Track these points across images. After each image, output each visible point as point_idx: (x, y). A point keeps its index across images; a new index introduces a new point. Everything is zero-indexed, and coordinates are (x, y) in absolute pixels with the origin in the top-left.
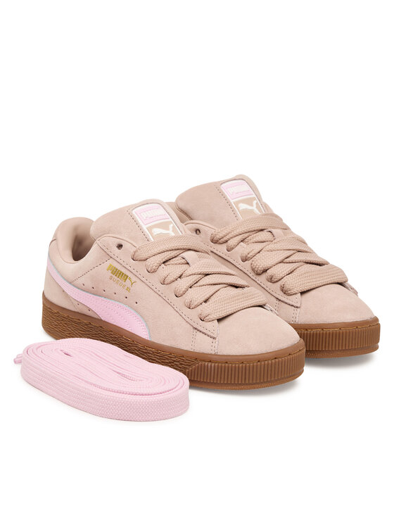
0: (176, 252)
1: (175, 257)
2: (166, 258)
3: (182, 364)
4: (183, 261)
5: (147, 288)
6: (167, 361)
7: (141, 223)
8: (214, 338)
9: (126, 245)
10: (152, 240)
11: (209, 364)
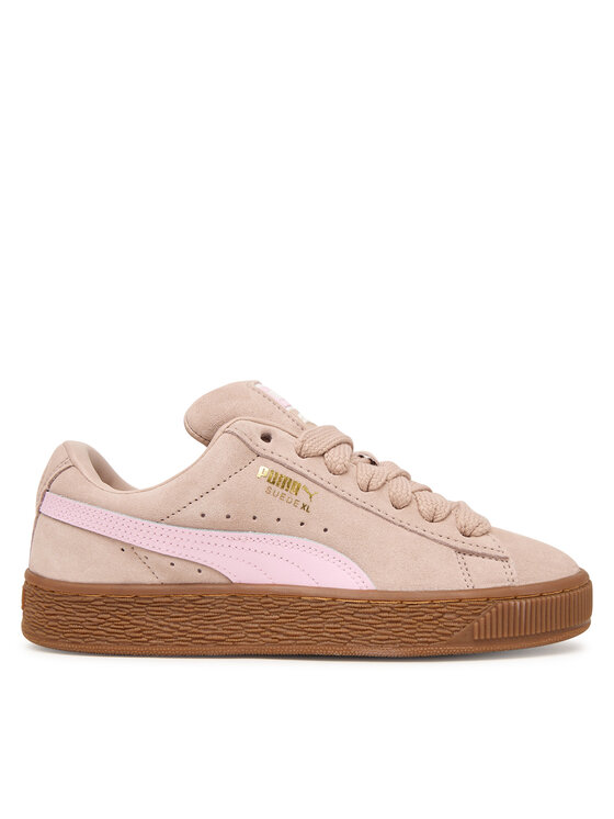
3: (460, 615)
5: (341, 501)
6: (426, 617)
8: (505, 559)
9: (277, 434)
11: (518, 603)
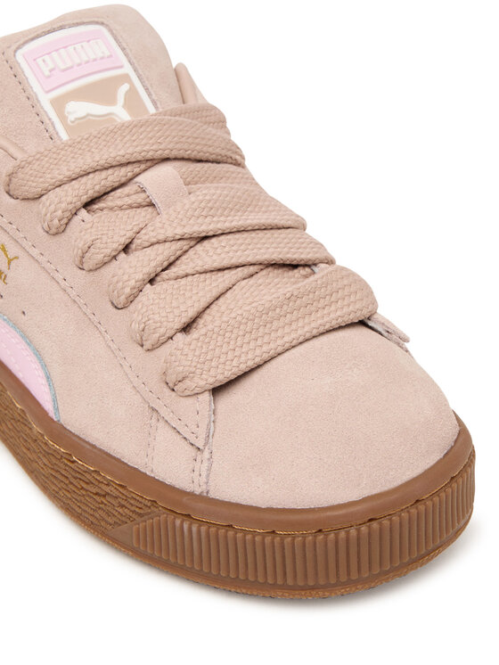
0: (123, 170)
1: (122, 185)
2: (91, 194)
4: (140, 198)
7: (36, 88)
8: (198, 450)
10: (64, 136)
